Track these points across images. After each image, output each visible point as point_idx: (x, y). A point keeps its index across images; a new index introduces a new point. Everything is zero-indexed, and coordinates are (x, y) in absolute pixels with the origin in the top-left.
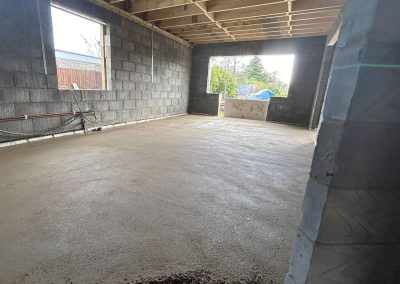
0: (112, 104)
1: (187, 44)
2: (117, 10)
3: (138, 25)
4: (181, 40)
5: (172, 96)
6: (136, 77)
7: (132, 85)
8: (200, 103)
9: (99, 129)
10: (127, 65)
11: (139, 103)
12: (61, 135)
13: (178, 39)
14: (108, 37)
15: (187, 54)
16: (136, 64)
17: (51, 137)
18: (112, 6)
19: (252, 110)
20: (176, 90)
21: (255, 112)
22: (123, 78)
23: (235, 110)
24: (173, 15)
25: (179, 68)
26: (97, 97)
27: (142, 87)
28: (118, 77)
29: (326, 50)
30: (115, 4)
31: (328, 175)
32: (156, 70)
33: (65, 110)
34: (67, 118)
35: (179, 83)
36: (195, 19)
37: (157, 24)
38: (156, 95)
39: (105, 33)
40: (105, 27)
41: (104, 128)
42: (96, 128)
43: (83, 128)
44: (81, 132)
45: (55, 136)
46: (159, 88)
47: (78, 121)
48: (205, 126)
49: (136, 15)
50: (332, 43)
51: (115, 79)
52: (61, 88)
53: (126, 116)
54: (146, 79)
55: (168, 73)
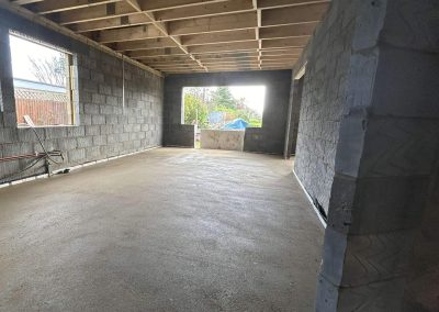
0: (80, 140)
1: (159, 74)
2: (85, 40)
3: (107, 54)
4: (152, 70)
5: (146, 128)
6: (106, 110)
7: (102, 119)
8: (175, 135)
9: (66, 171)
10: (96, 98)
11: (111, 139)
12: (21, 181)
13: (150, 69)
14: (75, 68)
15: (159, 84)
16: (106, 96)
17: (7, 184)
18: (79, 36)
19: (228, 140)
20: (150, 122)
21: (232, 142)
22: (91, 111)
23: (212, 140)
24: (146, 46)
25: (152, 99)
26: (64, 134)
27: (114, 121)
28: (87, 110)
29: (293, 84)
30: (82, 34)
31: (345, 224)
32: (127, 101)
33: (26, 151)
34: (27, 160)
35: (152, 115)
36: (168, 51)
37: (127, 54)
38: (128, 128)
39: (71, 63)
40: (71, 58)
41: (71, 169)
42: (63, 170)
43: (47, 172)
44: (45, 176)
45: (13, 183)
46: (132, 120)
47: (40, 163)
48: (184, 160)
49: (106, 45)
50: (298, 77)
51: (83, 113)
52: (20, 126)
53: (96, 153)
54: (117, 111)
55: (141, 104)
